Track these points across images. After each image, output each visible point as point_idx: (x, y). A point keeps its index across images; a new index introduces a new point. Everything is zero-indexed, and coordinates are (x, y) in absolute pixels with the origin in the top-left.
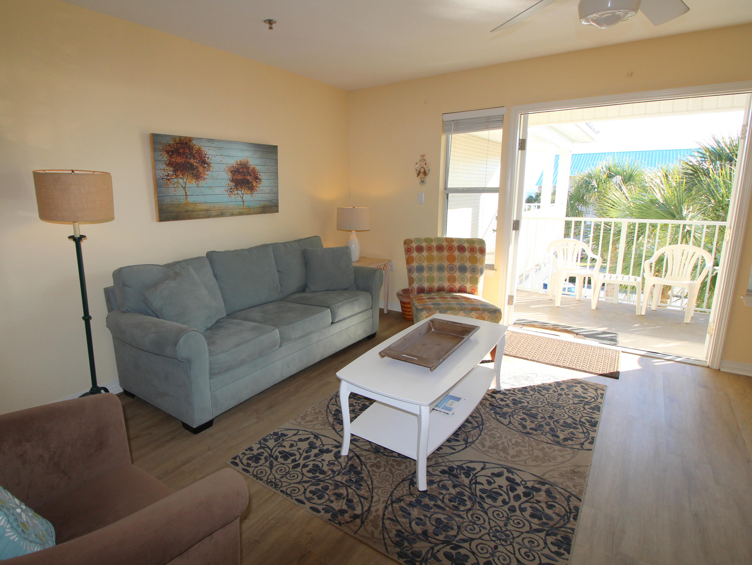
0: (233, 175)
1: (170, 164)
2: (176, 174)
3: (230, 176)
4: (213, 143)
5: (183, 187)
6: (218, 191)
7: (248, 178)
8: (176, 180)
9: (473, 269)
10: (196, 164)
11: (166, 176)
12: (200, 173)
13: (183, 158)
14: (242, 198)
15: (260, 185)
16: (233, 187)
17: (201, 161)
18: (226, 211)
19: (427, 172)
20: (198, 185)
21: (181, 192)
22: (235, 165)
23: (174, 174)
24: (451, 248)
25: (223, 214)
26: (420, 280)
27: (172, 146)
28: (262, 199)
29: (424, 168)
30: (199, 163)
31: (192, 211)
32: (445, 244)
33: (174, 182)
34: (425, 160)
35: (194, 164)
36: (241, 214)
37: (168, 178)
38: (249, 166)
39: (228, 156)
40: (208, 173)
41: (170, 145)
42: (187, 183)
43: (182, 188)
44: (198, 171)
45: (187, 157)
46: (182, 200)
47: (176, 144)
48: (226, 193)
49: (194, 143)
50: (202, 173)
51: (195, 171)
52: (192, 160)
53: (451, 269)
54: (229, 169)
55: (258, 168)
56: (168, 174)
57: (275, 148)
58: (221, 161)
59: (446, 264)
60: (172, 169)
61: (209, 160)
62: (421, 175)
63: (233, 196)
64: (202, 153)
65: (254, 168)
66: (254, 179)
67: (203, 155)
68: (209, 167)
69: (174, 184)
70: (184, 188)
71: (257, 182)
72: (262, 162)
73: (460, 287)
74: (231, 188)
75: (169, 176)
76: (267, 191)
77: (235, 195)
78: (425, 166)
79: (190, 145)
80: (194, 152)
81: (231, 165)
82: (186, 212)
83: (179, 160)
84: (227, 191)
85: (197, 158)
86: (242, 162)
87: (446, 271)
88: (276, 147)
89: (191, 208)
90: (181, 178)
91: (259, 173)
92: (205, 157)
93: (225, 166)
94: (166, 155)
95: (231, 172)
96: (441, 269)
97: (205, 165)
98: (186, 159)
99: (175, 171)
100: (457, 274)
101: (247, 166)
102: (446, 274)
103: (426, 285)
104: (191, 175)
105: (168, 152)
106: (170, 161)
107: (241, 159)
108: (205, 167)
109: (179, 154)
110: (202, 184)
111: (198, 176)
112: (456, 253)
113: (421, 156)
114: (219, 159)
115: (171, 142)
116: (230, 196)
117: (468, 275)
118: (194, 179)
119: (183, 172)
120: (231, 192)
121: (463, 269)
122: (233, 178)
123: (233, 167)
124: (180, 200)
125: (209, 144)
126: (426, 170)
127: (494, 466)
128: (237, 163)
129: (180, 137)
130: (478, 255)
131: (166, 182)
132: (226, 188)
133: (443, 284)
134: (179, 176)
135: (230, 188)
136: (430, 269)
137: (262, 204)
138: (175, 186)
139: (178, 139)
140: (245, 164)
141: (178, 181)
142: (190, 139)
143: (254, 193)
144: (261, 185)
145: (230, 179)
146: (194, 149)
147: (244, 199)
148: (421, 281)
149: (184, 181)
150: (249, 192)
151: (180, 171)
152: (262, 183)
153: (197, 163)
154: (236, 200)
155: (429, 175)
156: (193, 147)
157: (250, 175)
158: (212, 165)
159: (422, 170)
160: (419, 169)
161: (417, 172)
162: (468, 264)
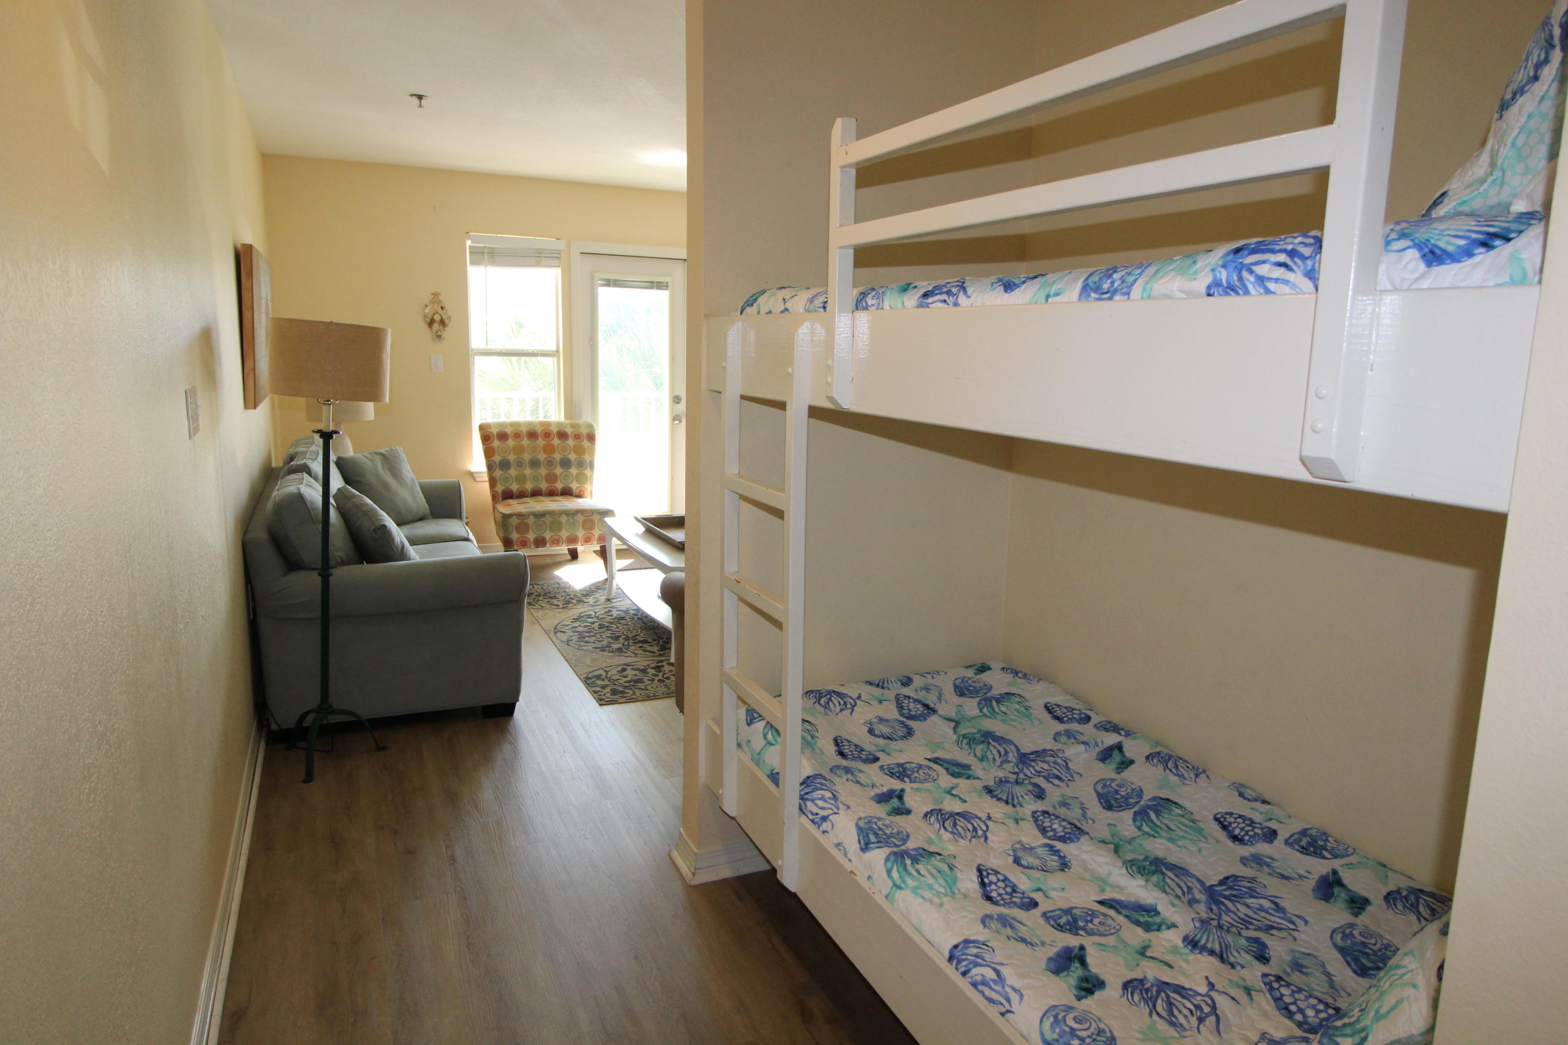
9: (579, 462)
19: (446, 321)
24: (547, 435)
26: (506, 480)
29: (441, 315)
32: (539, 429)
34: (441, 302)
53: (550, 463)
59: (542, 456)
62: (436, 326)
73: (565, 488)
78: (440, 311)
87: (542, 467)
100: (558, 471)
103: (515, 487)
112: (556, 441)
113: (433, 294)
117: (574, 471)
121: (566, 463)
126: (445, 317)
130: (586, 443)
133: (540, 486)
136: (520, 464)
148: (508, 481)
155: (449, 326)
159: (437, 318)
160: (430, 316)
161: (428, 320)
162: (573, 457)
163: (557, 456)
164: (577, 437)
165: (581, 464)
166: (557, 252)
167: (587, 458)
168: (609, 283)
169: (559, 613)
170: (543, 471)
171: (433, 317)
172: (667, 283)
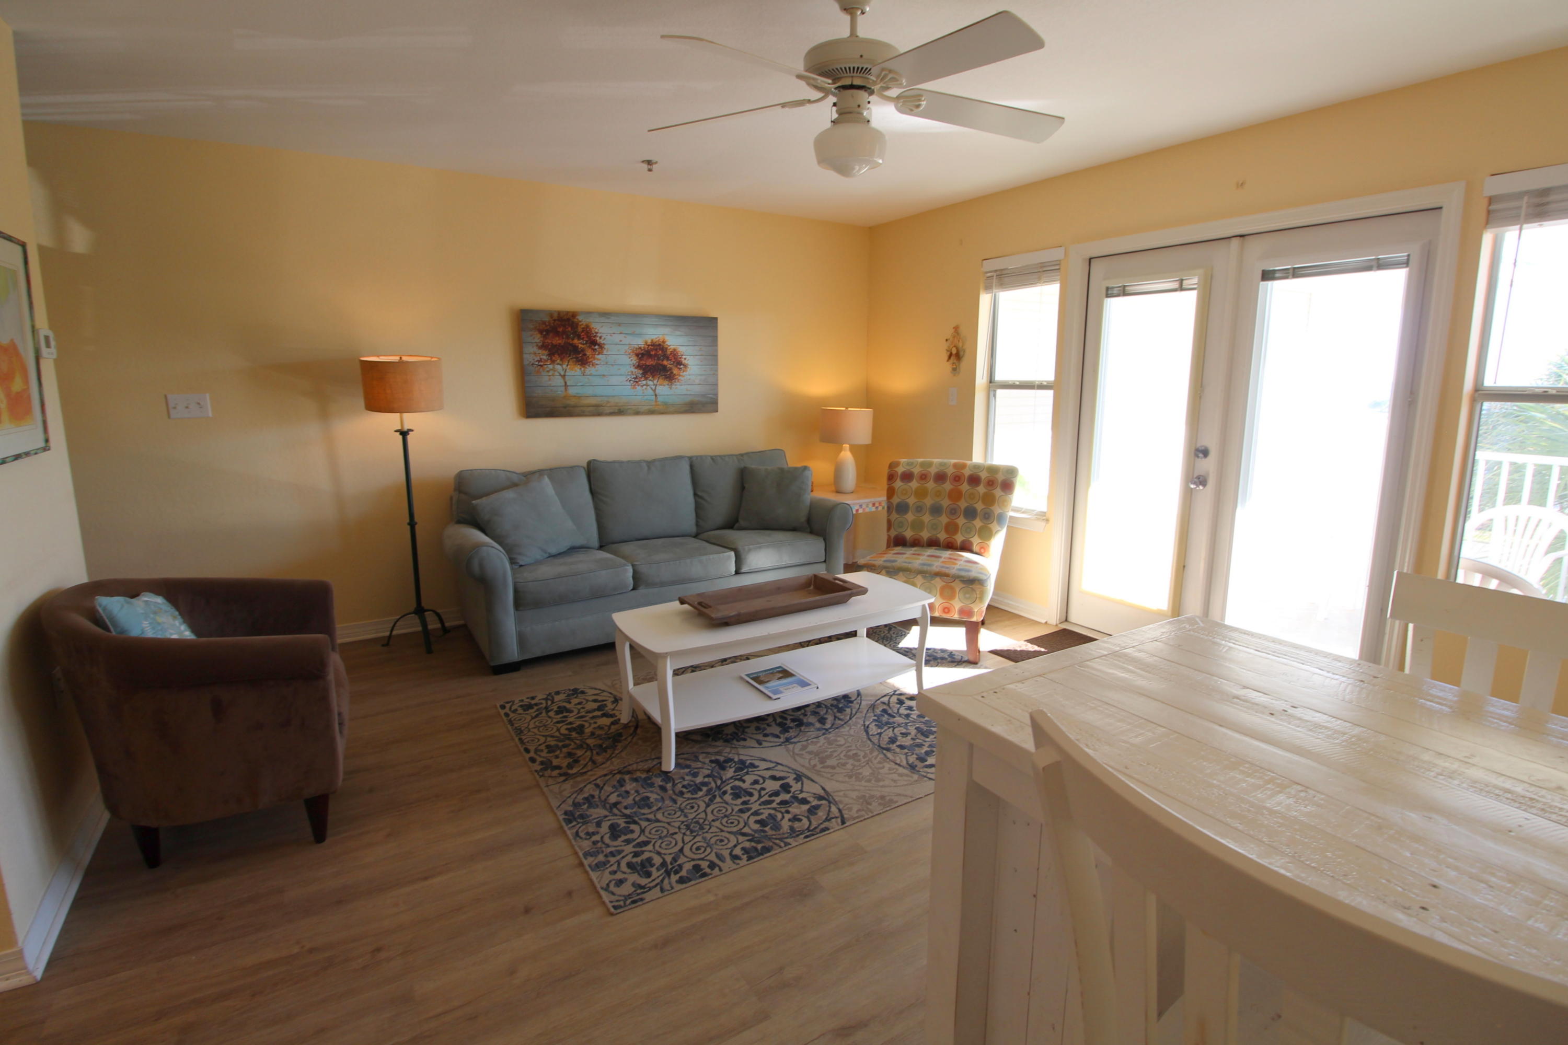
0: (640, 359)
1: (543, 347)
2: (551, 359)
3: (634, 360)
4: (609, 318)
5: (560, 375)
6: (614, 380)
7: (665, 363)
8: (551, 367)
9: (986, 514)
10: (583, 346)
11: (537, 361)
12: (588, 357)
13: (563, 338)
14: (654, 391)
15: (685, 373)
16: (640, 376)
17: (589, 342)
18: (626, 407)
20: (585, 372)
21: (558, 381)
22: (643, 346)
23: (548, 359)
24: (956, 478)
25: (623, 412)
26: (903, 525)
27: (547, 324)
28: (689, 393)
30: (586, 344)
31: (574, 406)
32: (949, 471)
33: (548, 369)
35: (578, 346)
36: (651, 412)
37: (541, 364)
38: (667, 346)
39: (633, 334)
40: (600, 357)
41: (544, 323)
42: (567, 370)
43: (560, 377)
44: (585, 355)
45: (568, 337)
46: (559, 392)
47: (553, 322)
48: (628, 383)
49: (580, 319)
50: (590, 357)
51: (581, 355)
52: (576, 341)
53: (953, 512)
54: (633, 352)
55: (681, 350)
56: (541, 359)
57: (714, 320)
58: (621, 341)
59: (946, 503)
60: (546, 353)
61: (601, 340)
62: (953, 358)
63: (639, 388)
64: (591, 331)
65: (675, 350)
66: (675, 364)
67: (593, 334)
68: (602, 349)
69: (548, 371)
70: (564, 376)
71: (680, 369)
72: (689, 341)
73: (963, 542)
74: (637, 377)
75: (542, 362)
76: (697, 382)
77: (642, 386)
79: (573, 322)
80: (580, 330)
81: (636, 346)
82: (565, 407)
83: (557, 341)
84: (630, 381)
85: (583, 338)
86: (654, 341)
87: (944, 515)
88: (716, 319)
89: (572, 402)
90: (558, 364)
91: (684, 357)
92: (595, 336)
93: (626, 347)
94: (539, 336)
95: (637, 355)
96: (936, 510)
97: (595, 346)
98: (566, 340)
99: (551, 355)
100: (961, 521)
101: (663, 347)
103: (909, 534)
104: (575, 360)
105: (541, 332)
106: (543, 343)
107: (654, 337)
108: (596, 349)
109: (557, 334)
110: (590, 371)
111: (583, 361)
112: (965, 487)
114: (617, 338)
115: (547, 319)
116: (634, 387)
117: (978, 523)
118: (579, 365)
119: (562, 357)
120: (637, 382)
121: (971, 513)
122: (639, 363)
123: (640, 348)
124: (557, 391)
125: (603, 319)
126: (959, 351)
127: (787, 769)
128: (646, 343)
129: (559, 313)
130: (1000, 492)
131: (537, 369)
132: (629, 377)
133: (938, 535)
134: (556, 361)
135: (635, 376)
136: (919, 509)
137: (689, 399)
138: (550, 374)
139: (556, 316)
140: (660, 345)
141: (554, 368)
142: (574, 314)
143: (675, 384)
144: (687, 373)
145: (634, 366)
146: (579, 327)
147: (657, 392)
149: (562, 367)
150: (666, 382)
151: (558, 355)
152: (688, 370)
153: (583, 344)
154: (643, 393)
156: (577, 324)
157: (668, 359)
158: (606, 347)
162: (979, 506)
163: (963, 504)
164: (991, 483)
167: (997, 510)
170: (944, 519)
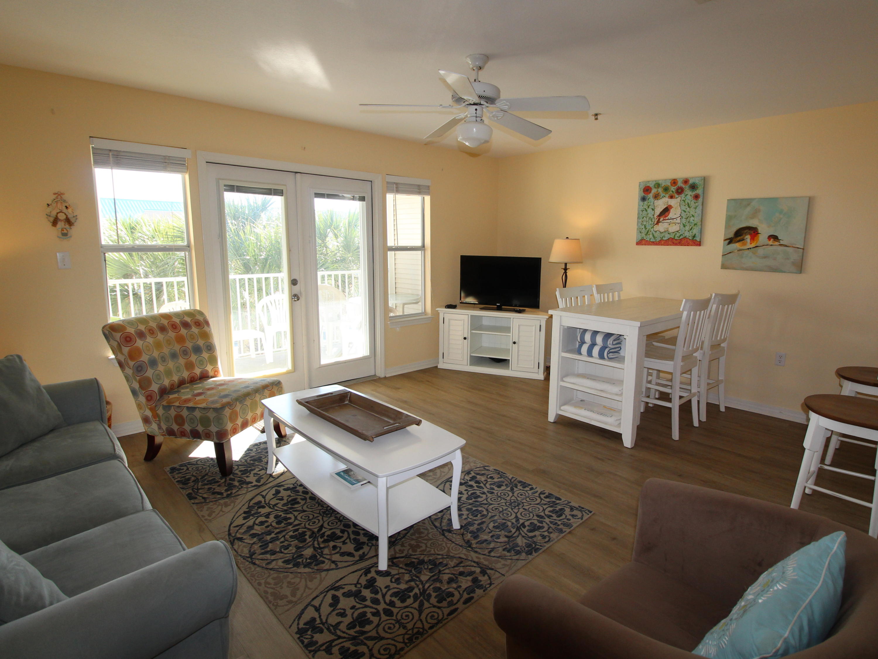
9: (205, 346)
19: (72, 220)
24: (174, 326)
26: (158, 377)
29: (65, 214)
32: (165, 322)
34: (65, 201)
53: (185, 353)
59: (177, 347)
62: (61, 225)
73: (201, 373)
78: (65, 210)
87: (180, 358)
96: (174, 356)
100: (193, 358)
102: (182, 361)
103: (166, 382)
112: (183, 331)
113: (55, 194)
117: (205, 355)
121: (197, 350)
126: (70, 216)
130: (204, 329)
133: (183, 375)
136: (163, 359)
148: (159, 379)
155: (76, 224)
159: (62, 216)
160: (54, 213)
161: (52, 219)
162: (201, 342)
163: (189, 345)
164: (196, 323)
165: (209, 348)
166: (182, 160)
168: (232, 188)
169: (226, 505)
171: (57, 216)
172: (283, 190)
